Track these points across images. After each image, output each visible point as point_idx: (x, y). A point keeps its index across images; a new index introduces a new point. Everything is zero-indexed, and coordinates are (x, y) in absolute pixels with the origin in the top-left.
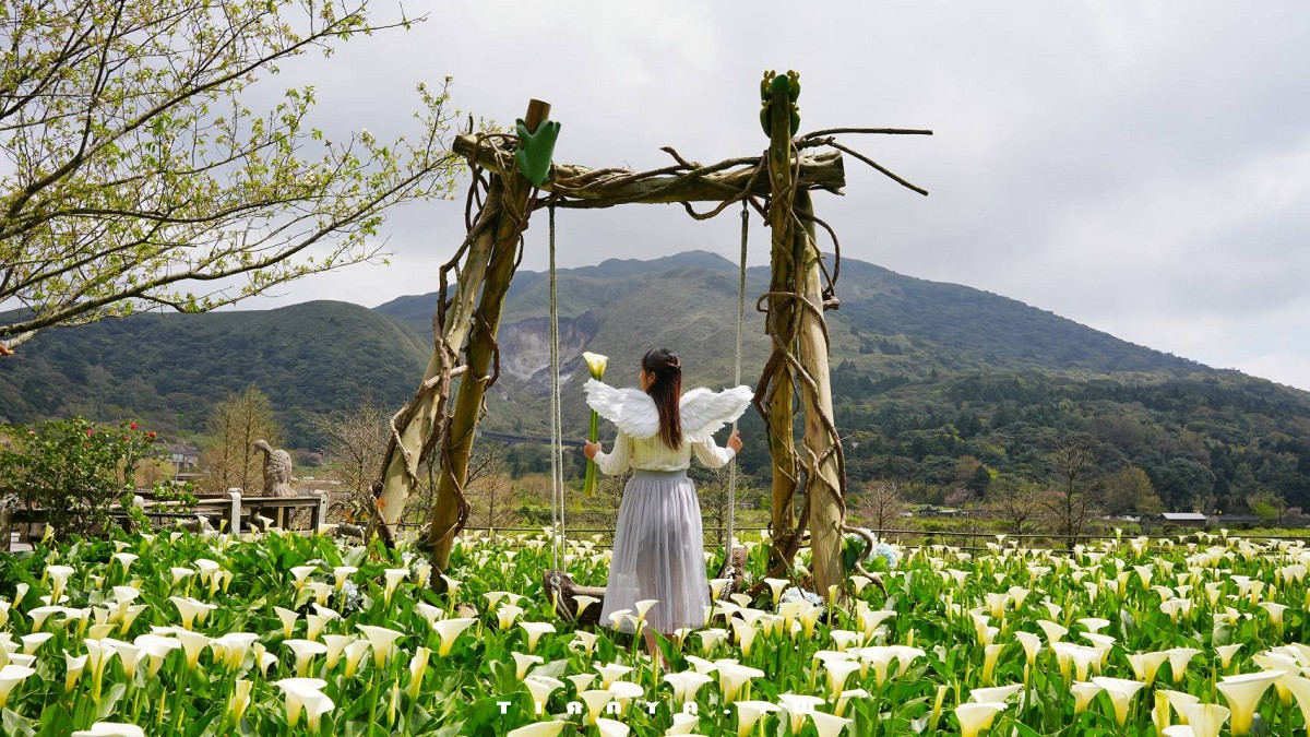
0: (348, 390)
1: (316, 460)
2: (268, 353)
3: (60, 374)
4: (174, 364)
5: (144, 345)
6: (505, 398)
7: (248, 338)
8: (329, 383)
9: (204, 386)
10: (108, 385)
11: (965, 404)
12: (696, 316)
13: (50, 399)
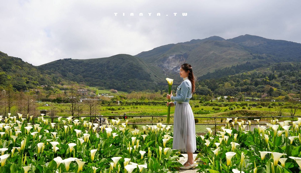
0: (125, 75)
1: (116, 91)
2: (108, 67)
3: (61, 75)
4: (87, 71)
5: (81, 67)
6: (166, 75)
7: (103, 64)
8: (121, 73)
9: (93, 76)
10: (72, 77)
11: (275, 71)
12: (212, 52)
13: (58, 80)
